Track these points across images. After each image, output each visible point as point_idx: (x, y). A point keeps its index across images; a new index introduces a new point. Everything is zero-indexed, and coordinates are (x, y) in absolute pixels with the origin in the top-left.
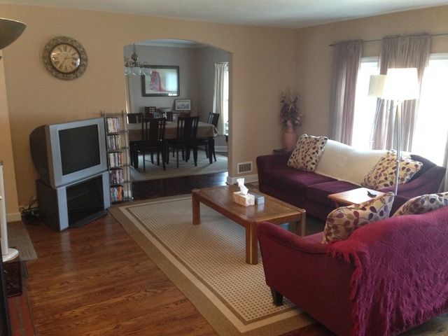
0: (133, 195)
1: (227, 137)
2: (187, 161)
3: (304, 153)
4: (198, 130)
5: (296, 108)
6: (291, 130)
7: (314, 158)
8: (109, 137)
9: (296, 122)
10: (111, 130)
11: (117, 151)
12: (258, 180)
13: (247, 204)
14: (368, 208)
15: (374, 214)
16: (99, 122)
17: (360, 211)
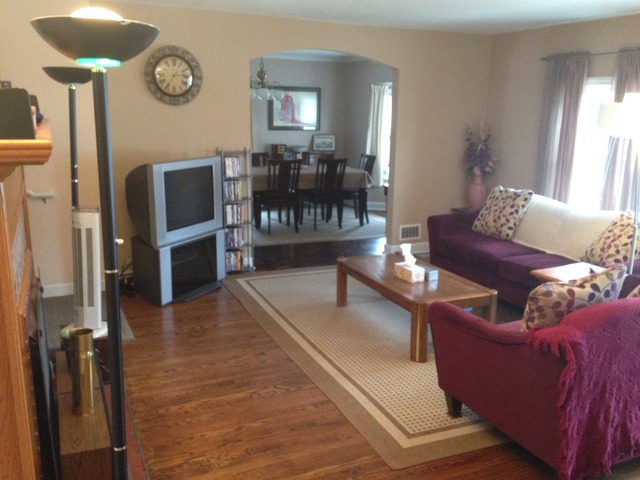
0: (255, 264)
1: (386, 188)
2: (327, 221)
3: (497, 213)
4: (346, 178)
5: (487, 148)
6: (478, 180)
7: (512, 221)
8: (226, 184)
9: (487, 169)
10: (230, 173)
11: (236, 203)
12: (428, 251)
13: (414, 279)
14: (588, 285)
15: (597, 294)
16: (214, 162)
17: (576, 289)
